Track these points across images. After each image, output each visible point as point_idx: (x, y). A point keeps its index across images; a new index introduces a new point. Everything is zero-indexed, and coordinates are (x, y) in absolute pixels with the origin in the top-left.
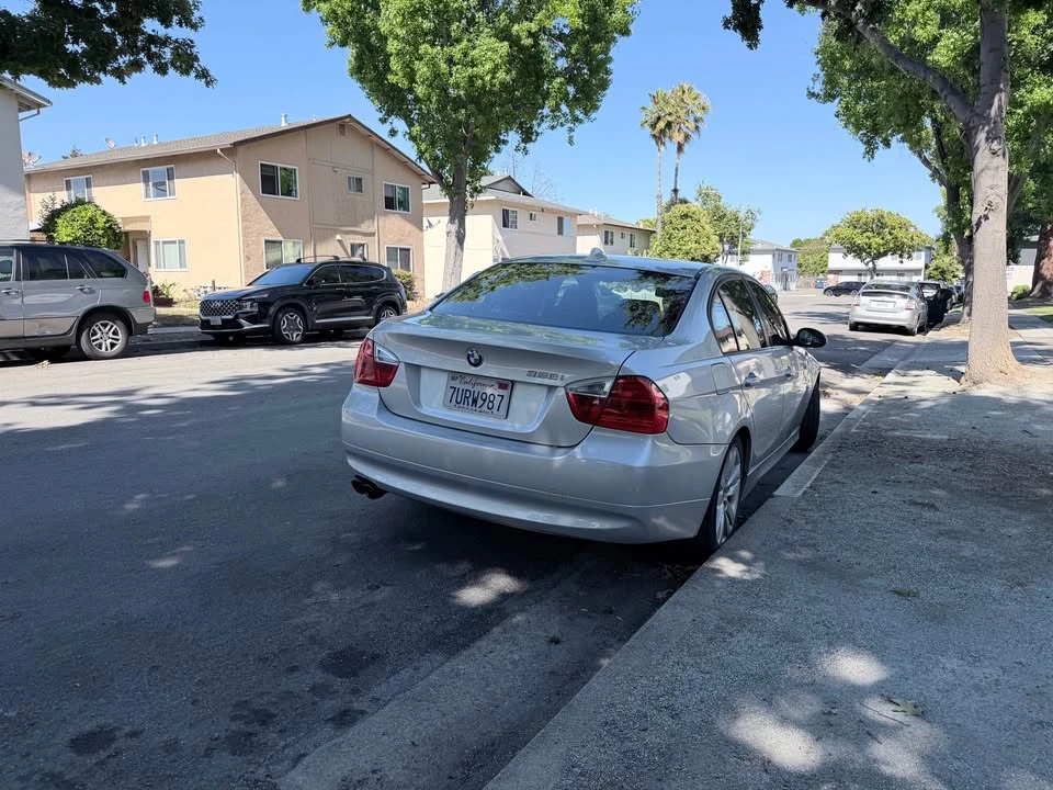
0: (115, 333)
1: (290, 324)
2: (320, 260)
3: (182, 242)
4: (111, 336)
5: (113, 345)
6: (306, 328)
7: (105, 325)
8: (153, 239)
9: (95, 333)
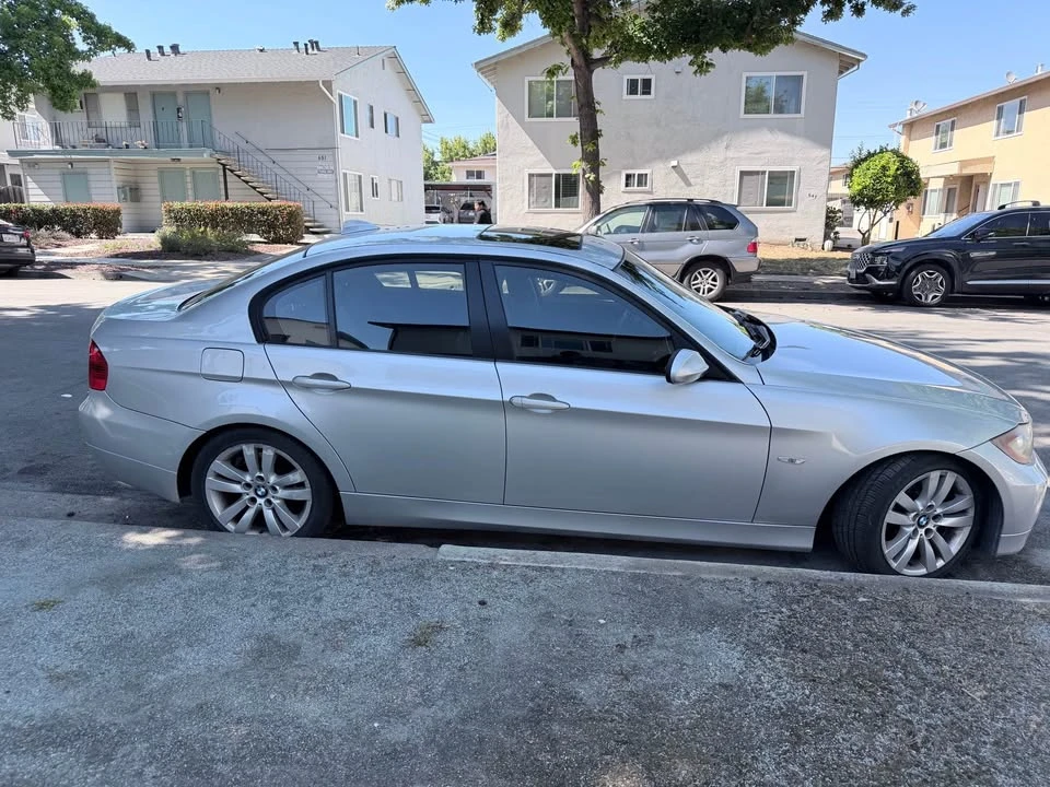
0: (714, 279)
1: (928, 284)
2: (1019, 206)
3: (1017, 184)
4: (710, 281)
5: (710, 290)
6: (951, 288)
7: (706, 272)
8: (993, 181)
9: (696, 278)
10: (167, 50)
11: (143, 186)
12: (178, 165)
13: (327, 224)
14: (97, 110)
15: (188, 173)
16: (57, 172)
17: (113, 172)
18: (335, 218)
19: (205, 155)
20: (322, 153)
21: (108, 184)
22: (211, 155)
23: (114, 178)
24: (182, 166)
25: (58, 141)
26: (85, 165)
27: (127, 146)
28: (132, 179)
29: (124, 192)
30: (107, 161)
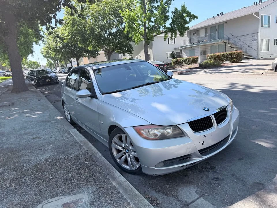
10: (219, 15)
11: (207, 51)
12: (214, 44)
13: (253, 56)
14: (199, 34)
15: (217, 46)
16: (189, 50)
17: (200, 48)
18: (256, 54)
19: (220, 41)
20: (254, 35)
21: (198, 51)
22: (221, 41)
23: (200, 50)
24: (216, 44)
25: (191, 43)
26: (194, 47)
27: (203, 42)
28: (205, 49)
29: (202, 53)
30: (198, 46)
